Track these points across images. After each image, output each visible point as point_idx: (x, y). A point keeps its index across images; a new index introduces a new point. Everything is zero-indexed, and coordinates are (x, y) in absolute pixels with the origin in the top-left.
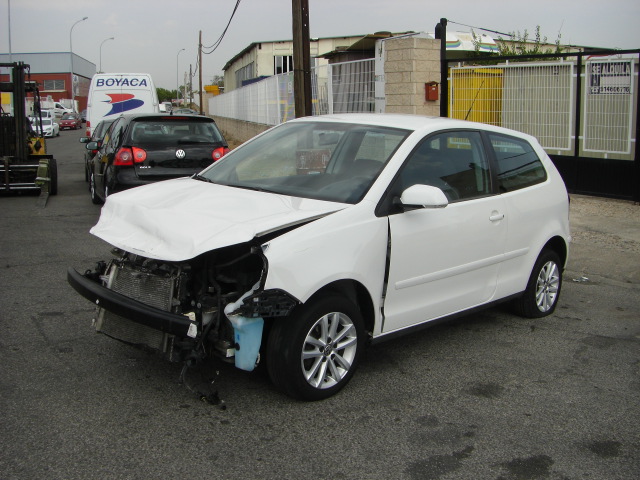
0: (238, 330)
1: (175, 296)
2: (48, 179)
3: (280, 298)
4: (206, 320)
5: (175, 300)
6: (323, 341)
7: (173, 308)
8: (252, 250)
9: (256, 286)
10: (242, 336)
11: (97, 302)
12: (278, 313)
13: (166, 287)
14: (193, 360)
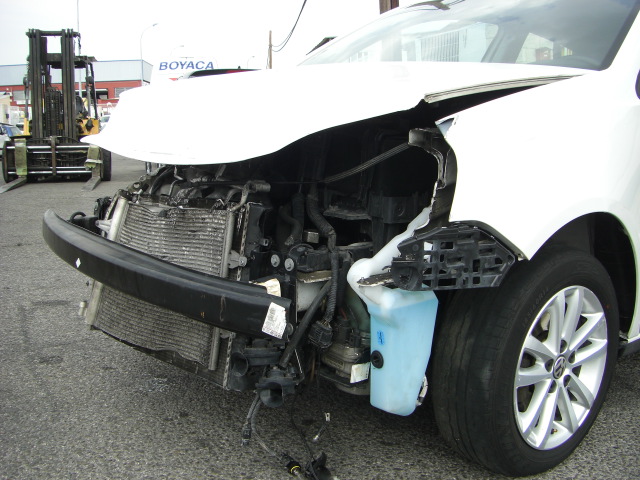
0: (381, 320)
1: (235, 246)
2: (100, 162)
3: (482, 244)
4: (305, 298)
5: (235, 254)
6: (550, 347)
7: (231, 272)
8: (412, 137)
9: (422, 220)
10: (390, 335)
11: (78, 263)
12: (476, 280)
13: (216, 230)
14: (276, 390)
